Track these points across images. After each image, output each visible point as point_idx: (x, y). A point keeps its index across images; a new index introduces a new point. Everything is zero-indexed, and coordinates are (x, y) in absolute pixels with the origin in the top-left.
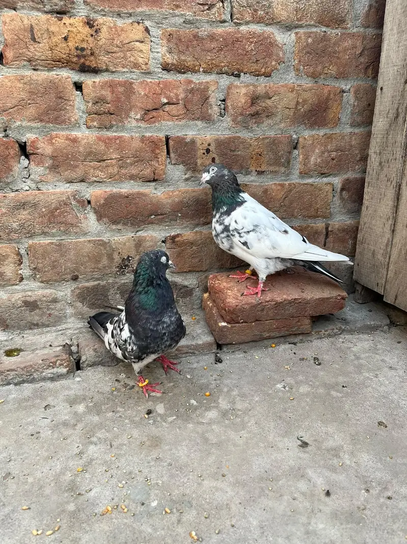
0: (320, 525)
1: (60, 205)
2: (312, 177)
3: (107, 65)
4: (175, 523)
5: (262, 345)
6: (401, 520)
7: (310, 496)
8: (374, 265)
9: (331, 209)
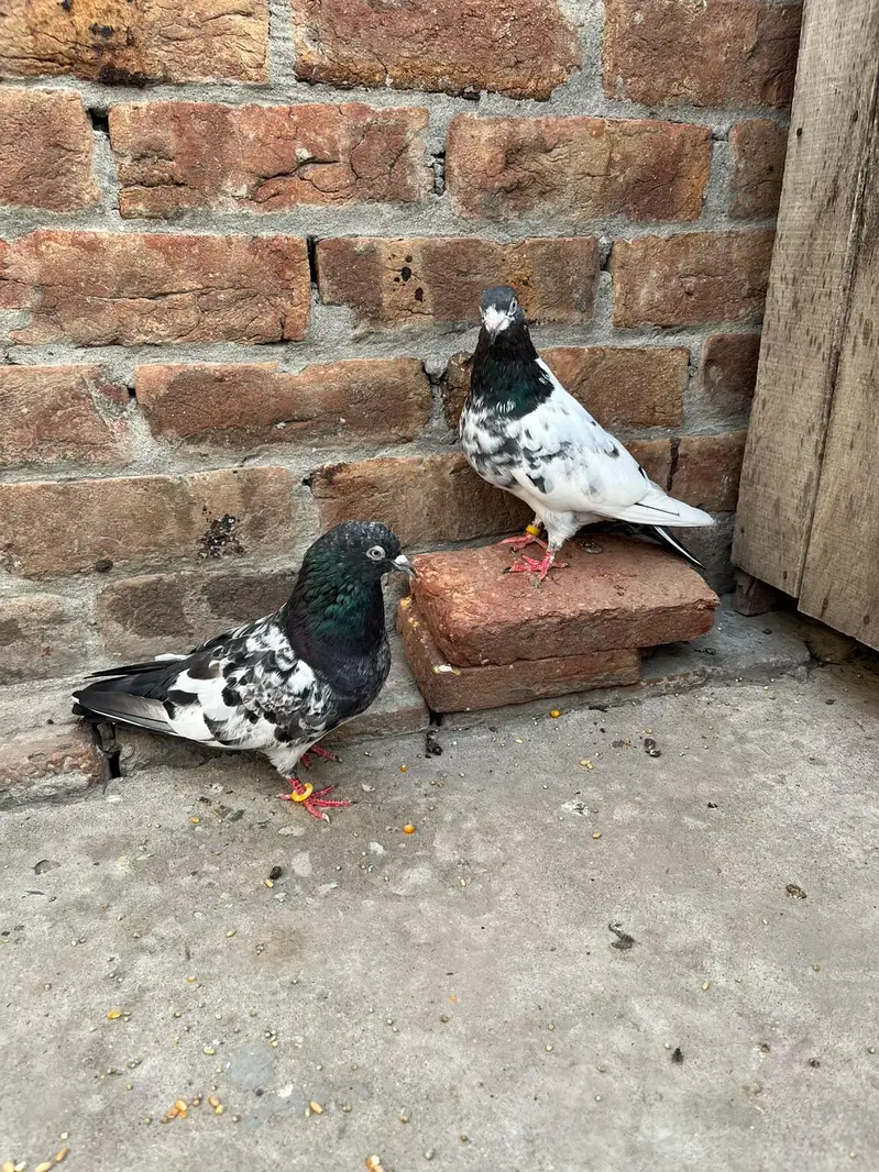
0: (660, 1131)
1: (62, 399)
2: (642, 333)
4: (334, 1136)
5: (529, 712)
6: (841, 1116)
7: (638, 1062)
8: (778, 533)
9: (684, 407)
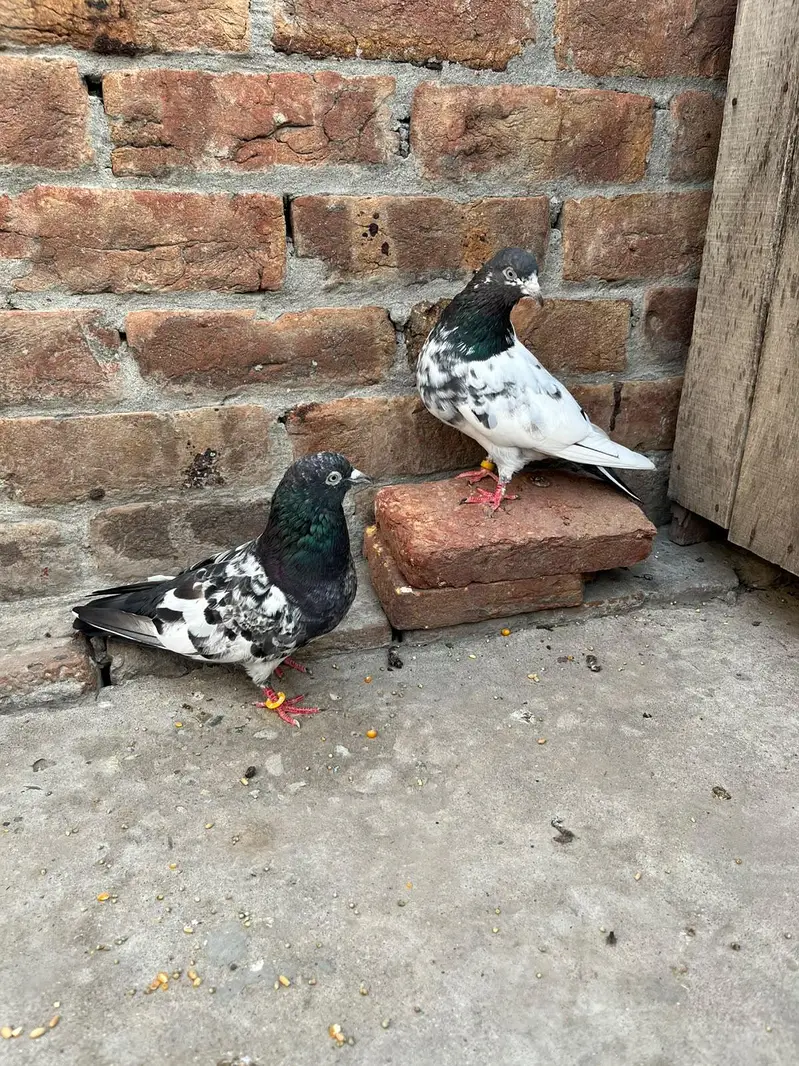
0: (595, 1005)
1: (59, 341)
2: (588, 286)
3: (155, 40)
4: (300, 1006)
5: (482, 630)
6: (759, 994)
7: (576, 944)
8: (711, 469)
9: (627, 354)
